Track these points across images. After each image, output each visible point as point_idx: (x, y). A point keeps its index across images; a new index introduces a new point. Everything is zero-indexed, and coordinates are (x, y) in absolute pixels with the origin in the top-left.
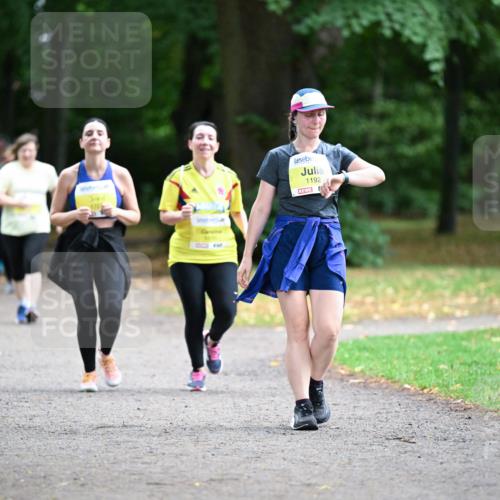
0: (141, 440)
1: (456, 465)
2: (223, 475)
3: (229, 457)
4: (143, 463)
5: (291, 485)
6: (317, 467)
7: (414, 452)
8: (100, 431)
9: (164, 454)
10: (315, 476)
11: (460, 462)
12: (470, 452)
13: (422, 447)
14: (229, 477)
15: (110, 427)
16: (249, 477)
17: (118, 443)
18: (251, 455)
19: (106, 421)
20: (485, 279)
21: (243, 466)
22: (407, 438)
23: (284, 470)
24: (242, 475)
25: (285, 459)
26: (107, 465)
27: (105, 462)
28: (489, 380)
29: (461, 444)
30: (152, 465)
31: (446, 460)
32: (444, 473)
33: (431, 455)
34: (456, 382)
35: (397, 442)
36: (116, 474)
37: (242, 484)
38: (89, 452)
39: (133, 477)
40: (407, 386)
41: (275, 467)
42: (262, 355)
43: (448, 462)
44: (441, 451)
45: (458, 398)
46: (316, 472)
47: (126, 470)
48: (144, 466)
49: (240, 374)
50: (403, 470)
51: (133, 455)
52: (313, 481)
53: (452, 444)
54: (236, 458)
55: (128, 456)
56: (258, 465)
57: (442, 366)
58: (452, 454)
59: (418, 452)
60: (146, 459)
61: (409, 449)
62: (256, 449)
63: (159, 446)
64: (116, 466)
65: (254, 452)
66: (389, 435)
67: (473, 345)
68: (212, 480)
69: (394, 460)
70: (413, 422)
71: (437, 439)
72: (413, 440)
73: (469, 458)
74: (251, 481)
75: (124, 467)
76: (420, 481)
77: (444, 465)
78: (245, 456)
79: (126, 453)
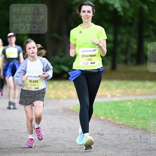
0: (18, 134)
1: (117, 142)
2: (44, 145)
3: (46, 140)
4: (19, 142)
5: (65, 148)
6: (74, 143)
7: (103, 138)
8: (6, 132)
9: (26, 139)
10: (73, 146)
11: (118, 141)
12: (121, 138)
13: (106, 136)
14: (46, 146)
15: (9, 130)
16: (52, 146)
17: (11, 136)
18: (53, 139)
19: (7, 129)
20: (126, 84)
21: (51, 142)
22: (101, 134)
23: (63, 144)
24: (50, 145)
25: (63, 140)
26: (8, 143)
27: (8, 141)
28: (127, 116)
29: (118, 136)
30: (22, 142)
31: (114, 140)
32: (113, 145)
33: (109, 139)
34: (117, 116)
35: (98, 135)
36: (11, 145)
37: (50, 148)
38: (2, 138)
39: (16, 146)
40: (102, 118)
41: (60, 143)
42: (56, 108)
43: (114, 141)
44: (112, 138)
45: (117, 121)
46: (73, 144)
47: (14, 144)
48: (19, 143)
49: (50, 114)
50: (100, 144)
51: (16, 139)
52: (72, 147)
53: (115, 135)
54: (48, 140)
55: (14, 139)
56: (55, 142)
57: (113, 111)
58: (116, 139)
59: (105, 138)
60: (20, 140)
61: (102, 137)
62: (54, 137)
63: (24, 136)
64: (11, 143)
65: (54, 138)
66: (96, 133)
67: (122, 105)
68: (40, 147)
69: (98, 141)
70: (104, 129)
71: (111, 134)
72: (103, 134)
73: (121, 140)
74: (53, 147)
75: (13, 143)
76: (106, 147)
77: (113, 142)
78: (51, 139)
79: (14, 138)
